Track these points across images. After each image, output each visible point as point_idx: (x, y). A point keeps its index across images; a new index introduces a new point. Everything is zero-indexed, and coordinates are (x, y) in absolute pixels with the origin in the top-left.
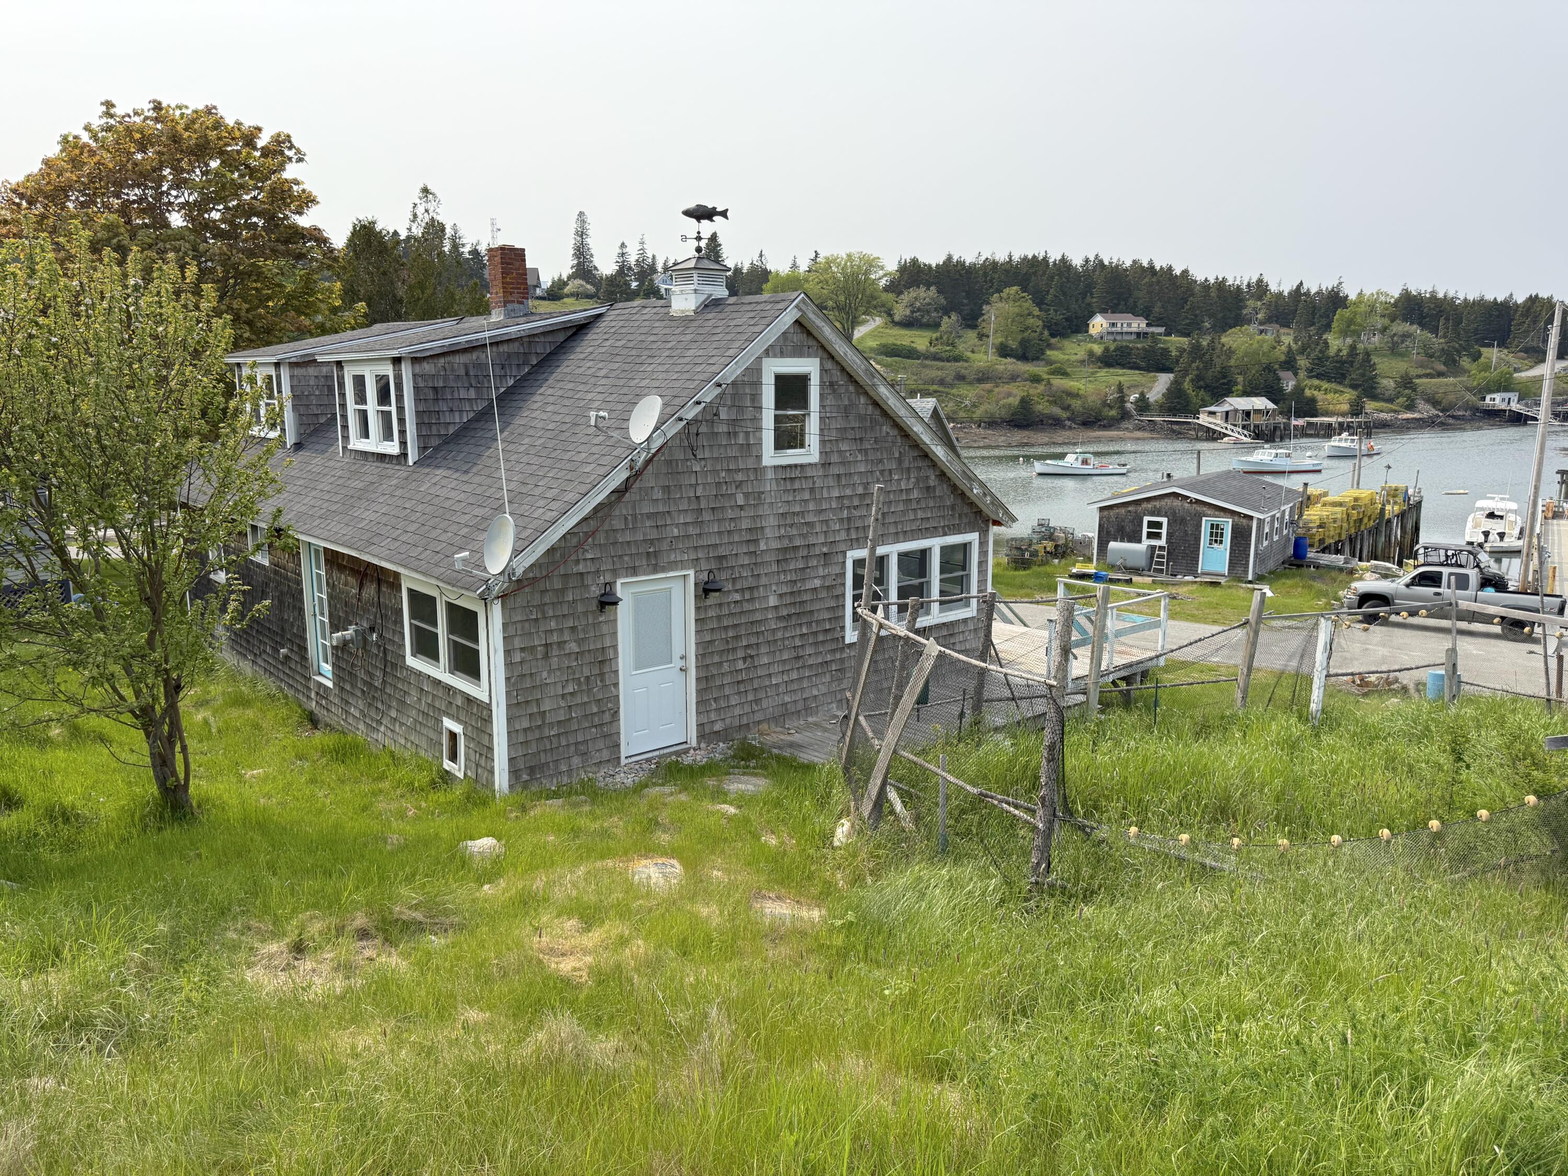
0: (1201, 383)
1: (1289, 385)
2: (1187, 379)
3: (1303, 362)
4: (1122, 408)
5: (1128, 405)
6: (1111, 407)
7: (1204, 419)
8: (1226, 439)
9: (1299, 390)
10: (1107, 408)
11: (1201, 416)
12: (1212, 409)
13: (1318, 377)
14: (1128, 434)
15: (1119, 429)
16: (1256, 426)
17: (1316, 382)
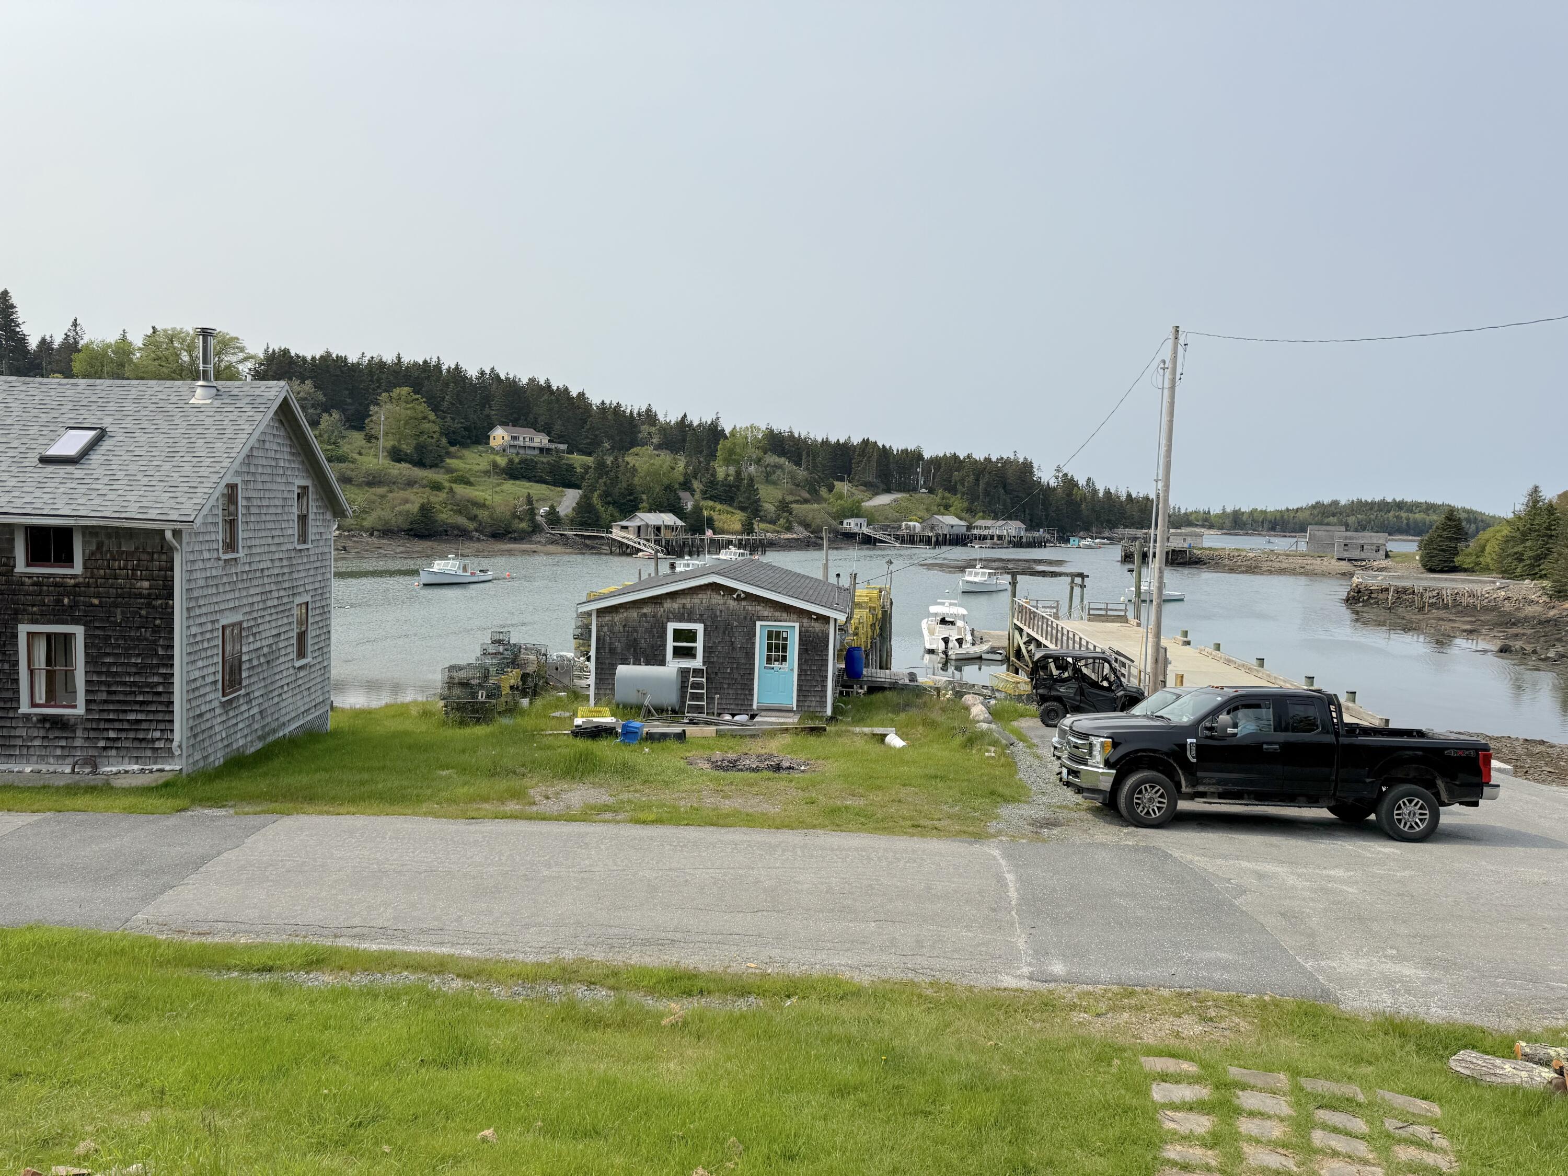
0: (609, 499)
1: (689, 506)
2: (596, 494)
3: (696, 484)
4: (532, 520)
5: (539, 518)
6: (521, 520)
7: (617, 533)
8: (640, 554)
9: (698, 509)
10: (517, 521)
11: (614, 530)
12: (624, 523)
13: (712, 498)
14: (540, 548)
15: (531, 542)
16: (668, 542)
17: (710, 503)
